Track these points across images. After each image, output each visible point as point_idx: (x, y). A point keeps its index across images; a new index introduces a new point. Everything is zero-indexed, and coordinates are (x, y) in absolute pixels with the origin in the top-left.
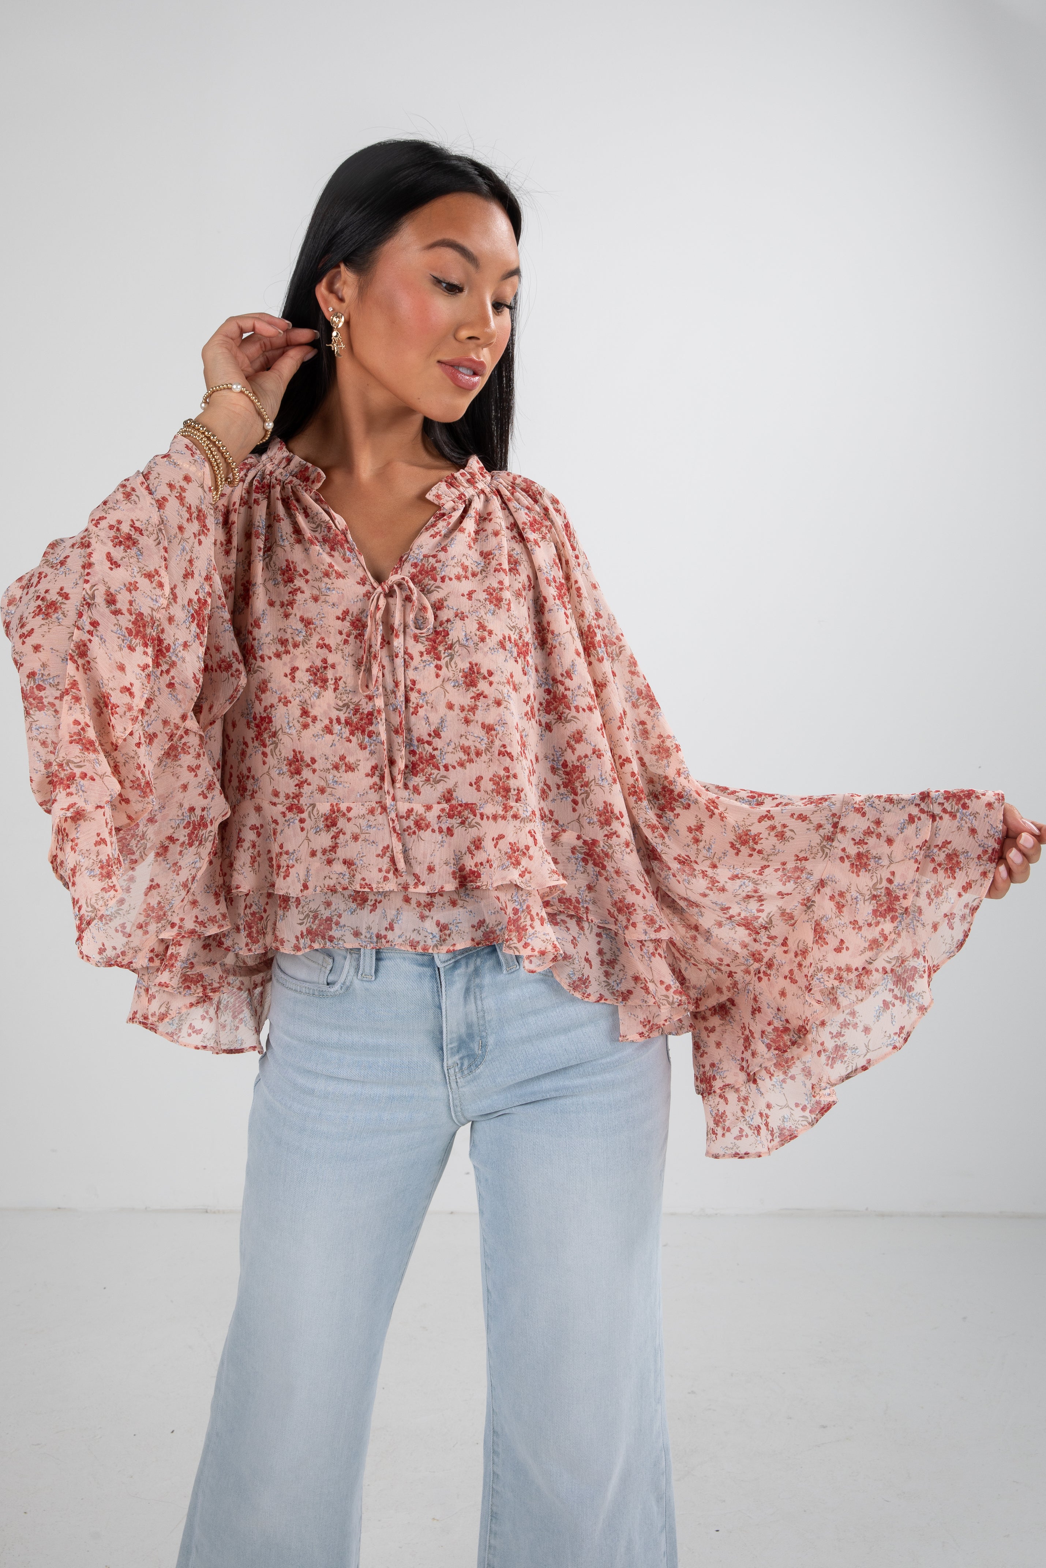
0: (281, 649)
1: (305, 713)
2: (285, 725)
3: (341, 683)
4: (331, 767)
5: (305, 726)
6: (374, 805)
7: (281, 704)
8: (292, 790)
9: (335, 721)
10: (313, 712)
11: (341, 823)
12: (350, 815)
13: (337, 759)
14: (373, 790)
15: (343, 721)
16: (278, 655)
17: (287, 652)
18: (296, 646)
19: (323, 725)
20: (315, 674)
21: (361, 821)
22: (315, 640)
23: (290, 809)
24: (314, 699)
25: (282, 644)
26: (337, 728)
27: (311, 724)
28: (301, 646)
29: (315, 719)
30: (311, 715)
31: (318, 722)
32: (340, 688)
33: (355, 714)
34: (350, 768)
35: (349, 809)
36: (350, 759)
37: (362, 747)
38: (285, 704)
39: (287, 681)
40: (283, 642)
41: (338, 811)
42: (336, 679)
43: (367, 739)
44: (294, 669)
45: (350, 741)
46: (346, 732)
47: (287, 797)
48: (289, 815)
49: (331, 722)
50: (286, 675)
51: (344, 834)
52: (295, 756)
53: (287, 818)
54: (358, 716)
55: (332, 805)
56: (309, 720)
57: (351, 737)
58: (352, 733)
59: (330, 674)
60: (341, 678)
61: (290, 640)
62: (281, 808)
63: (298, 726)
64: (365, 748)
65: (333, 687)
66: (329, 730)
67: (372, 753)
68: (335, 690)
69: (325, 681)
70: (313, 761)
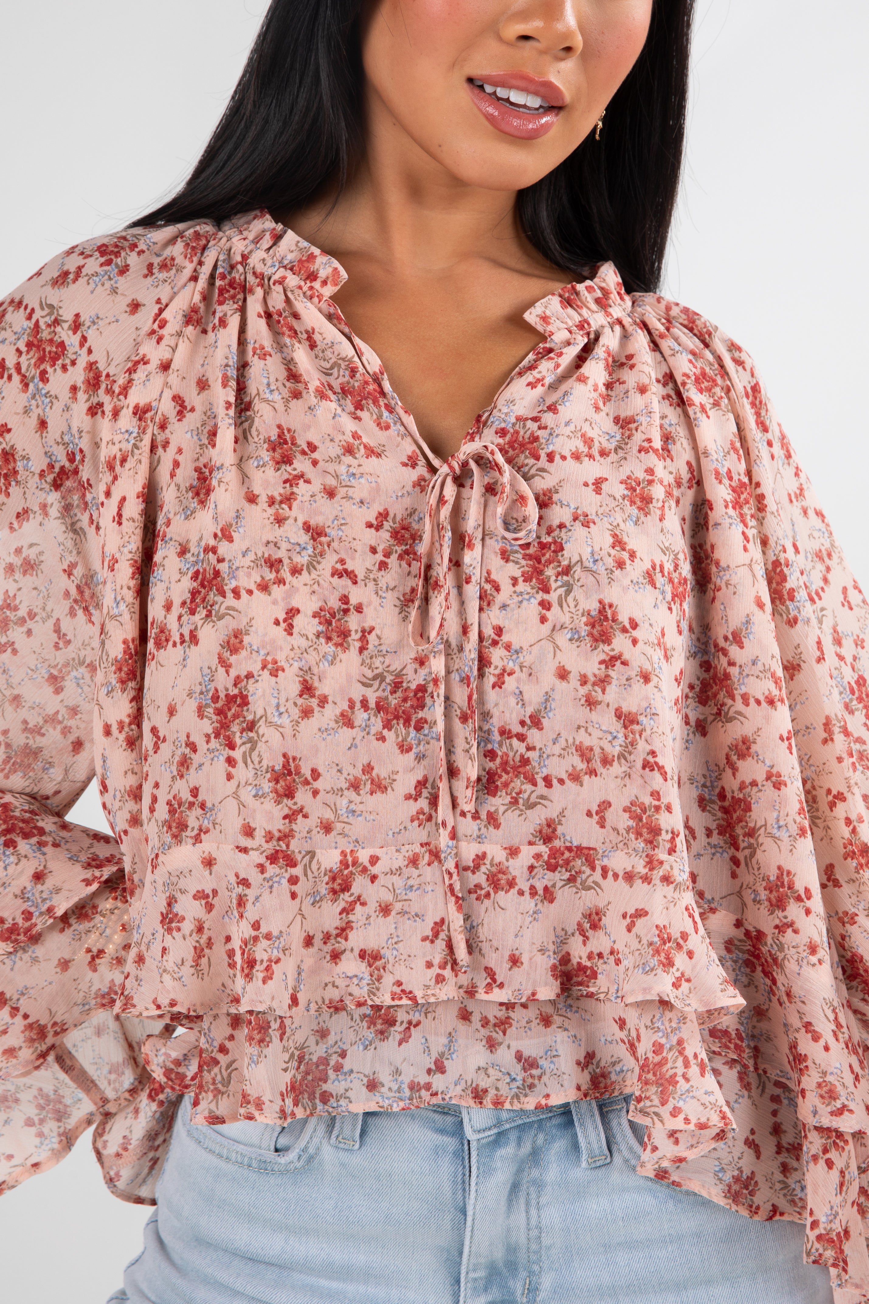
0: (270, 576)
1: (307, 689)
2: (271, 710)
3: (372, 638)
4: (345, 785)
5: (307, 713)
6: (417, 849)
7: (266, 673)
8: (278, 825)
9: (358, 705)
10: (322, 688)
11: (359, 885)
12: (374, 870)
13: (358, 772)
14: (416, 823)
15: (372, 704)
16: (264, 587)
17: (281, 581)
18: (296, 571)
19: (338, 712)
20: (329, 623)
21: (395, 878)
22: (329, 562)
23: (273, 858)
24: (325, 665)
25: (271, 566)
26: (360, 716)
27: (317, 709)
28: (305, 572)
29: (323, 701)
30: (317, 693)
31: (329, 707)
32: (370, 646)
33: (393, 692)
34: (379, 786)
35: (374, 860)
36: (381, 771)
37: (404, 748)
38: (274, 673)
39: (280, 631)
40: (274, 564)
41: (355, 863)
42: (363, 631)
43: (413, 733)
44: (292, 612)
45: (383, 739)
46: (377, 724)
47: (269, 837)
48: (272, 870)
49: (352, 706)
50: (277, 623)
51: (363, 904)
52: (286, 766)
53: (267, 875)
54: (399, 694)
55: (343, 853)
56: (314, 702)
57: (385, 732)
58: (387, 725)
59: (353, 622)
60: (372, 629)
61: (286, 561)
62: (256, 857)
63: (295, 713)
64: (409, 749)
65: (358, 644)
66: (346, 720)
67: (420, 758)
68: (362, 650)
69: (345, 634)
70: (316, 774)
